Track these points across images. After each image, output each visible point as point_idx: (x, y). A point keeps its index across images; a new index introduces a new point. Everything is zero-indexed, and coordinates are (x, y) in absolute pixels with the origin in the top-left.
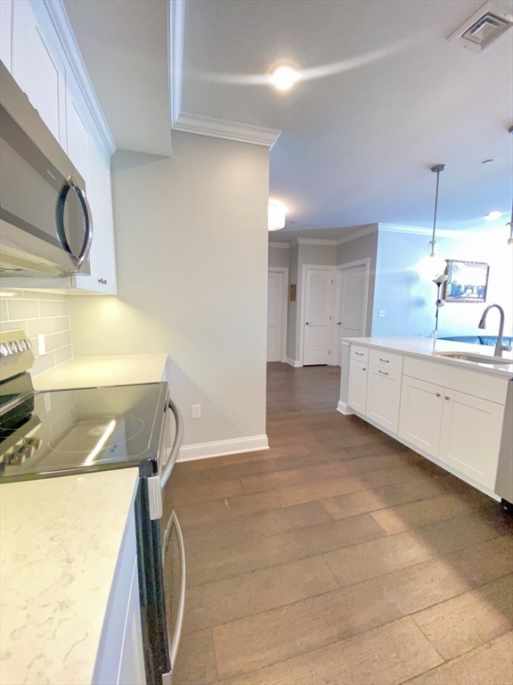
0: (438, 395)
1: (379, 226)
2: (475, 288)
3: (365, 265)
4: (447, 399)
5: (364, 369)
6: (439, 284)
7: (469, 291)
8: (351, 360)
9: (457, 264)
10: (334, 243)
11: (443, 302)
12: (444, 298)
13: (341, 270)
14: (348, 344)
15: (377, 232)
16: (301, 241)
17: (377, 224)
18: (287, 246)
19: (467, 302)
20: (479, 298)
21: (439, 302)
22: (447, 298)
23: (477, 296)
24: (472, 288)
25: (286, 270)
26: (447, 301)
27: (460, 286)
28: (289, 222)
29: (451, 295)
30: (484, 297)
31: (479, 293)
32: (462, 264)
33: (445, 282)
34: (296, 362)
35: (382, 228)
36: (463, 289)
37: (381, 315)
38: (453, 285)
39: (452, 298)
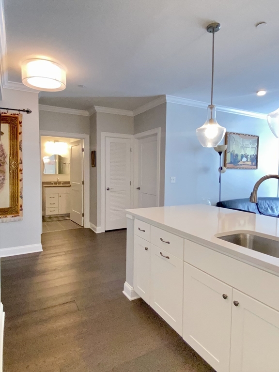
0: (225, 297)
1: (167, 98)
2: (249, 157)
3: (156, 134)
4: (236, 304)
5: (146, 249)
6: (220, 153)
7: (244, 159)
8: (135, 236)
9: (234, 135)
10: (131, 114)
11: (224, 168)
12: (225, 166)
13: (139, 139)
14: (131, 217)
15: (165, 103)
16: (97, 109)
17: (164, 96)
18: (86, 114)
19: (243, 168)
20: (252, 165)
21: (221, 168)
22: (228, 165)
23: (250, 163)
24: (247, 157)
25: (88, 137)
26: (228, 168)
27: (237, 155)
28: (69, 83)
29: (231, 163)
30: (256, 165)
31: (252, 160)
32: (237, 135)
33: (225, 151)
34: (98, 228)
35: (169, 99)
36: (239, 158)
37: (172, 182)
38: (231, 154)
39: (231, 165)
